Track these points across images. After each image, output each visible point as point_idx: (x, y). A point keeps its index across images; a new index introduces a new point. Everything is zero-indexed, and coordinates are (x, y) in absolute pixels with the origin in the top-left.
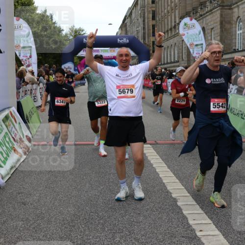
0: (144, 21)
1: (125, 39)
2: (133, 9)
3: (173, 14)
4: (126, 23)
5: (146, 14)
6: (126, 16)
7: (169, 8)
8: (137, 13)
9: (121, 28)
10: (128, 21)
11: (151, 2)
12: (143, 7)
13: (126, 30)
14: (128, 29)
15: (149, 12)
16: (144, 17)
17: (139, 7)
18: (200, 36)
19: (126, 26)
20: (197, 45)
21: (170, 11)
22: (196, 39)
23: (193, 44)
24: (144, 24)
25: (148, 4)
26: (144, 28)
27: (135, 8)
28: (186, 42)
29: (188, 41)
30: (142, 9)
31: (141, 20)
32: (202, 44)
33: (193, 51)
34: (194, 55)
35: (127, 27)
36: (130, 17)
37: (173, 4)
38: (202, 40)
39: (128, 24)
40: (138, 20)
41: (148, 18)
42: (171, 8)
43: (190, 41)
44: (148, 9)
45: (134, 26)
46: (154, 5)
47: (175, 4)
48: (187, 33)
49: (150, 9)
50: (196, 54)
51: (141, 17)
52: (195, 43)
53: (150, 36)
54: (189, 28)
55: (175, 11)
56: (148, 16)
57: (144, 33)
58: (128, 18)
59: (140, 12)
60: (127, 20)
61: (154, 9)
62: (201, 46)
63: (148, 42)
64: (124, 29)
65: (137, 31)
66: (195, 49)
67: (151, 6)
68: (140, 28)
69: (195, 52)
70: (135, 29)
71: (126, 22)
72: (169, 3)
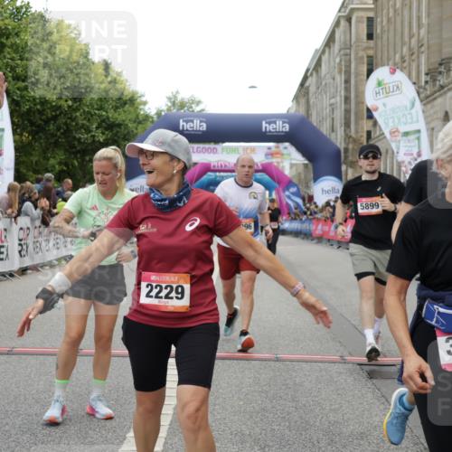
0: (347, 81)
1: (279, 123)
2: (323, 52)
3: (414, 66)
4: (308, 87)
5: (353, 66)
6: (308, 70)
7: (405, 49)
8: (332, 63)
9: (296, 98)
10: (311, 81)
11: (365, 37)
12: (347, 46)
13: (308, 102)
14: (311, 102)
15: (359, 60)
16: (348, 73)
17: (336, 47)
18: (413, 111)
19: (307, 93)
20: (406, 134)
21: (407, 58)
22: (403, 120)
23: (397, 131)
24: (347, 89)
25: (358, 39)
26: (347, 99)
27: (327, 50)
28: (383, 126)
29: (387, 124)
30: (342, 52)
31: (340, 79)
32: (419, 131)
33: (398, 148)
34: (400, 159)
35: (311, 95)
36: (317, 72)
37: (414, 41)
38: (418, 121)
39: (312, 89)
40: (334, 79)
41: (357, 75)
42: (410, 49)
43: (391, 124)
44: (357, 54)
45: (326, 93)
46: (371, 43)
47: (419, 41)
48: (384, 105)
49: (361, 53)
50: (405, 154)
51: (340, 72)
52: (403, 129)
53: (362, 119)
54: (388, 93)
55: (418, 57)
56: (356, 68)
57: (347, 112)
58: (311, 74)
59: (338, 60)
60: (310, 79)
61: (371, 52)
62: (417, 135)
63: (357, 132)
64: (303, 101)
65: (331, 105)
66: (402, 144)
67: (365, 45)
68: (338, 98)
69: (402, 151)
70: (326, 101)
71: (307, 84)
72: (407, 39)
